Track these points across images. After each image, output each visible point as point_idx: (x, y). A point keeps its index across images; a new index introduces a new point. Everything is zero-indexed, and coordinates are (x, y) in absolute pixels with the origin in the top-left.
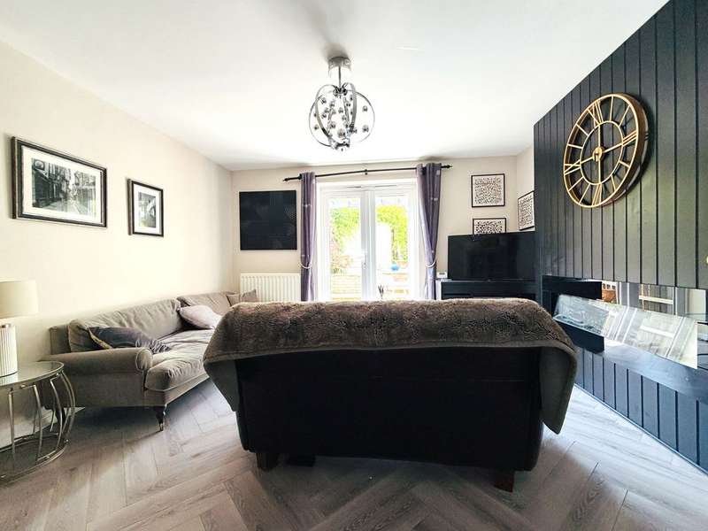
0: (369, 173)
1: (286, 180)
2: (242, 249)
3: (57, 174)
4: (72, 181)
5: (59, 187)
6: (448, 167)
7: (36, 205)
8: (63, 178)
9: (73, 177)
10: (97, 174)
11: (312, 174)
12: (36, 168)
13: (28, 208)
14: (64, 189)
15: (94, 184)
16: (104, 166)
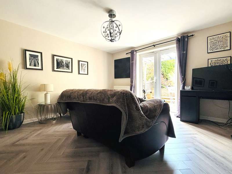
0: (155, 46)
2: (115, 78)
3: (61, 61)
4: (64, 62)
5: (62, 64)
6: (193, 35)
7: (57, 68)
8: (63, 62)
9: (65, 61)
10: (70, 60)
11: (134, 50)
12: (57, 60)
13: (55, 69)
14: (63, 64)
15: (69, 62)
16: (72, 58)
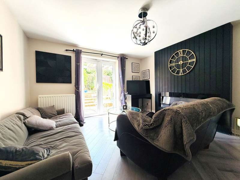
0: (103, 55)
1: (67, 50)
2: (37, 82)
6: (127, 59)
11: (80, 50)
